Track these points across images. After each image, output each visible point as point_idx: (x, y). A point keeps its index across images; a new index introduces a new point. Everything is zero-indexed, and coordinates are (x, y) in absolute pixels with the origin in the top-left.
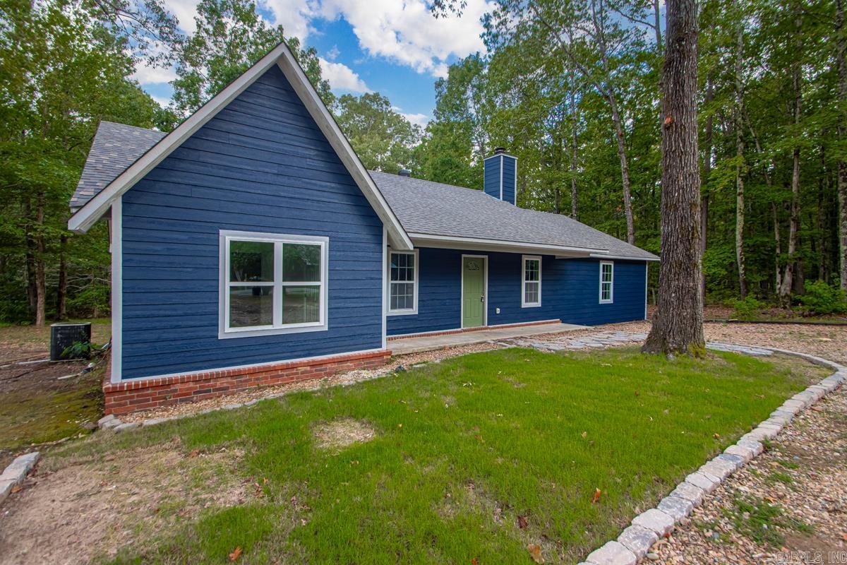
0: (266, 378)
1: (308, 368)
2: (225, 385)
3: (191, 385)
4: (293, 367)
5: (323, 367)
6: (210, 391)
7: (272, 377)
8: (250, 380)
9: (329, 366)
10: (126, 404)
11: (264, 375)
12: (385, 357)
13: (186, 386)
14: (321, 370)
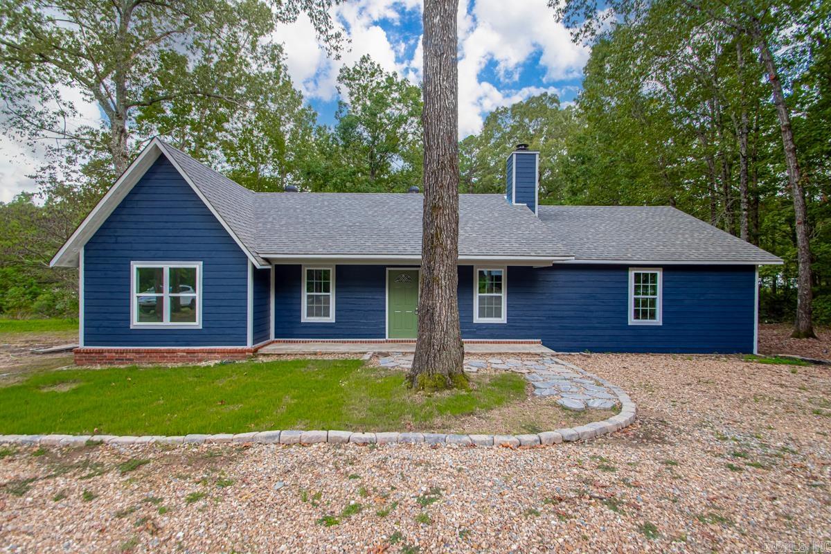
0: (156, 357)
1: (185, 354)
2: (132, 357)
3: (114, 354)
4: (174, 352)
5: (196, 355)
6: (123, 360)
7: (160, 357)
8: (146, 357)
9: (200, 354)
10: (82, 360)
11: (155, 355)
12: (247, 354)
13: (111, 355)
14: (195, 357)
